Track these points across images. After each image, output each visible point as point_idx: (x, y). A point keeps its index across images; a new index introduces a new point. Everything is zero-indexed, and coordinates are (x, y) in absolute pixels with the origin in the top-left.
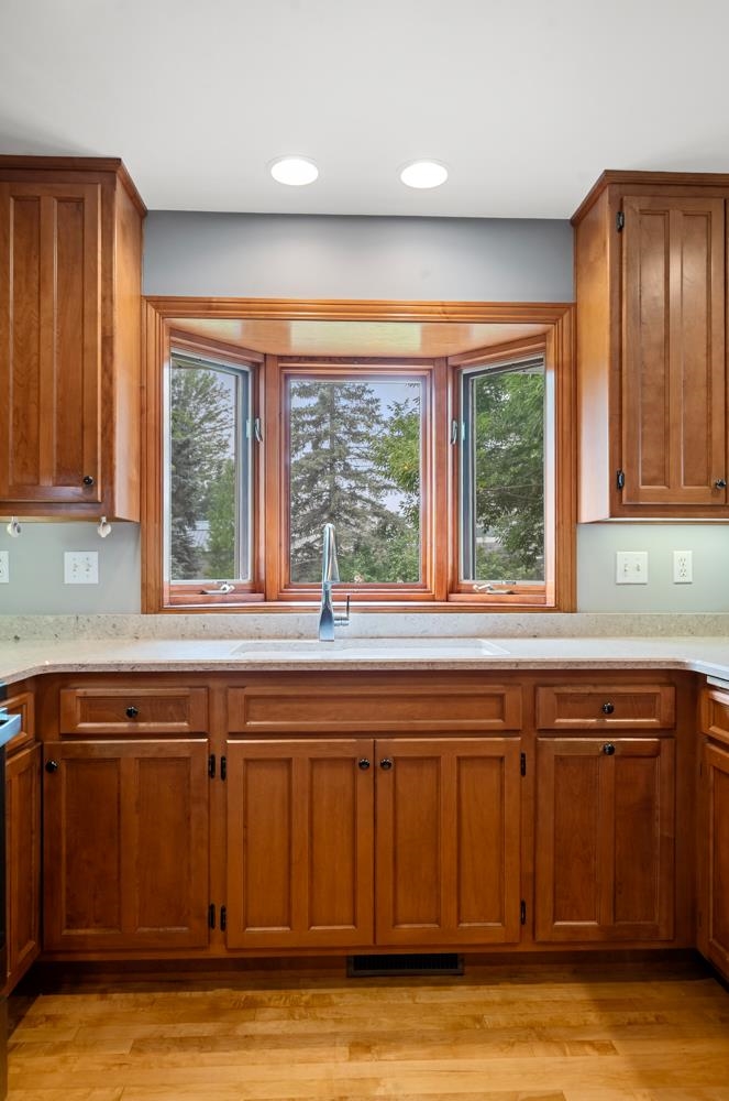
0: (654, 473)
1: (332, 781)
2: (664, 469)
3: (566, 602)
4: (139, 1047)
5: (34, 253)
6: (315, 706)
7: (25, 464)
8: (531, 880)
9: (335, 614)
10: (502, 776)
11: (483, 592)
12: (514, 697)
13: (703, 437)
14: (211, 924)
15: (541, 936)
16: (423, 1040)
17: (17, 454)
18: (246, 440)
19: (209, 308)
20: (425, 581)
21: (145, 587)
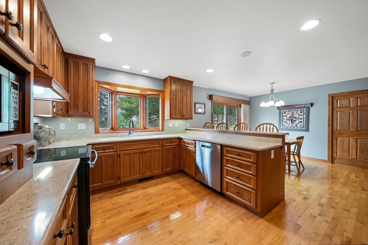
0: (175, 114)
1: (137, 156)
2: (176, 113)
3: (163, 130)
4: (110, 197)
5: (77, 72)
6: (134, 146)
7: (75, 108)
8: (163, 165)
9: (131, 133)
10: (159, 152)
11: (150, 129)
12: (161, 142)
13: (180, 110)
14: (118, 179)
15: (164, 171)
16: (152, 186)
17: (73, 107)
18: (110, 104)
19: (108, 84)
20: (140, 127)
21: (95, 129)
